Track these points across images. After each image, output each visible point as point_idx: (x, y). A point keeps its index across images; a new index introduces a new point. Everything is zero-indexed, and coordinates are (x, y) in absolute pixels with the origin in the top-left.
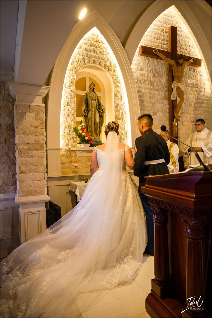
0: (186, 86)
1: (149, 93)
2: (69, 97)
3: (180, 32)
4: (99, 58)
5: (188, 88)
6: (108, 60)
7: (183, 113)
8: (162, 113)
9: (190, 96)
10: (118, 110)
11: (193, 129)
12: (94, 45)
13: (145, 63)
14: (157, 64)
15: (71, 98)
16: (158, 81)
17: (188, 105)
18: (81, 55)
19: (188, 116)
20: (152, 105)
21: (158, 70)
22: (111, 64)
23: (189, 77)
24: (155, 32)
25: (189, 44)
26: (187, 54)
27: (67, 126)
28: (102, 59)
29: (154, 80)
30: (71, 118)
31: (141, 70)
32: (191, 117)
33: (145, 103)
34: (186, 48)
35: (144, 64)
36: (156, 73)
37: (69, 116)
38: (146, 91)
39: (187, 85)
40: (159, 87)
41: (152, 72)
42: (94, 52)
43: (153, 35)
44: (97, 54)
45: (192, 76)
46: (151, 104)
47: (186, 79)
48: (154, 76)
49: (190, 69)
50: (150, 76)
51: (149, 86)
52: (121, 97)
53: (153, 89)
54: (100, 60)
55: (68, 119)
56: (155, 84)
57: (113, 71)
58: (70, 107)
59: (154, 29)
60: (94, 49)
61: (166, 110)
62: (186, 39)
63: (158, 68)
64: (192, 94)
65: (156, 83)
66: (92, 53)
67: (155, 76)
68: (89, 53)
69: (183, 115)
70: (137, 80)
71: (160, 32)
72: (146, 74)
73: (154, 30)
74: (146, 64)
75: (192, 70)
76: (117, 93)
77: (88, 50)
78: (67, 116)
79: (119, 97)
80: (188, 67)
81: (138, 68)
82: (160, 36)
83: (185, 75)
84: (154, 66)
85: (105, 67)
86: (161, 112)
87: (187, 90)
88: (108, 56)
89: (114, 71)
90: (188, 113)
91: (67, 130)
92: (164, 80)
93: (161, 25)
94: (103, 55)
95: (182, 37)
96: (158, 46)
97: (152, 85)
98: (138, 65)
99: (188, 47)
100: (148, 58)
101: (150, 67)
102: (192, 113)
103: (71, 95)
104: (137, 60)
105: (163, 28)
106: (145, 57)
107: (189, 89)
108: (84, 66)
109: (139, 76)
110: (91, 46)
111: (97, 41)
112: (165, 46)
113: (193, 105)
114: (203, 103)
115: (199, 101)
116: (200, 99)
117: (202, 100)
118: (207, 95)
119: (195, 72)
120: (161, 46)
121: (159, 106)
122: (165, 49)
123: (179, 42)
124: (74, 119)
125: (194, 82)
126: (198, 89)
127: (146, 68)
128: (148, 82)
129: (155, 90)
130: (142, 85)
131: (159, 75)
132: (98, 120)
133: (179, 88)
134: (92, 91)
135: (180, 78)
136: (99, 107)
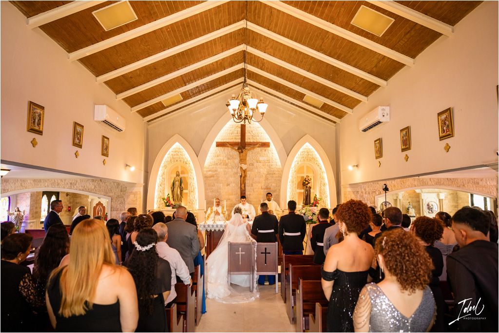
0: (258, 162)
1: (224, 171)
4: (180, 158)
5: (259, 164)
6: (185, 158)
9: (261, 170)
12: (177, 151)
13: (221, 152)
15: (162, 182)
16: (232, 162)
17: (259, 176)
18: (170, 158)
19: (260, 185)
20: (226, 179)
22: (187, 160)
23: (260, 156)
27: (159, 197)
28: (182, 158)
29: (228, 162)
31: (218, 156)
33: (220, 178)
34: (258, 135)
37: (161, 192)
38: (221, 170)
40: (232, 166)
41: (227, 156)
43: (228, 132)
44: (179, 156)
45: (264, 155)
47: (257, 158)
48: (229, 159)
49: (262, 149)
50: (225, 159)
51: (224, 166)
52: (193, 179)
53: (227, 168)
55: (160, 193)
56: (229, 164)
60: (177, 153)
63: (231, 154)
64: (263, 168)
66: (176, 156)
68: (174, 156)
70: (214, 164)
71: (234, 129)
72: (222, 159)
73: (229, 128)
75: (264, 150)
76: (191, 176)
81: (215, 155)
82: (234, 131)
83: (257, 155)
84: (228, 152)
85: (183, 162)
86: (233, 183)
88: (186, 156)
89: (189, 163)
90: (259, 183)
91: (159, 199)
92: (237, 161)
94: (182, 156)
96: (232, 138)
99: (260, 135)
101: (225, 154)
102: (264, 182)
103: (162, 180)
104: (215, 150)
105: (237, 125)
107: (261, 164)
108: (171, 164)
109: (216, 161)
110: (175, 152)
111: (179, 149)
112: (238, 137)
113: (264, 176)
114: (274, 174)
115: (270, 173)
116: (271, 171)
117: (273, 171)
118: (278, 167)
119: (267, 151)
120: (235, 138)
121: (232, 179)
122: (238, 140)
123: (251, 132)
124: (164, 194)
125: (265, 158)
126: (270, 164)
127: (222, 155)
128: (224, 163)
129: (229, 168)
130: (218, 166)
131: (232, 158)
132: (179, 193)
133: (241, 168)
134: (177, 176)
135: (243, 160)
136: (181, 185)
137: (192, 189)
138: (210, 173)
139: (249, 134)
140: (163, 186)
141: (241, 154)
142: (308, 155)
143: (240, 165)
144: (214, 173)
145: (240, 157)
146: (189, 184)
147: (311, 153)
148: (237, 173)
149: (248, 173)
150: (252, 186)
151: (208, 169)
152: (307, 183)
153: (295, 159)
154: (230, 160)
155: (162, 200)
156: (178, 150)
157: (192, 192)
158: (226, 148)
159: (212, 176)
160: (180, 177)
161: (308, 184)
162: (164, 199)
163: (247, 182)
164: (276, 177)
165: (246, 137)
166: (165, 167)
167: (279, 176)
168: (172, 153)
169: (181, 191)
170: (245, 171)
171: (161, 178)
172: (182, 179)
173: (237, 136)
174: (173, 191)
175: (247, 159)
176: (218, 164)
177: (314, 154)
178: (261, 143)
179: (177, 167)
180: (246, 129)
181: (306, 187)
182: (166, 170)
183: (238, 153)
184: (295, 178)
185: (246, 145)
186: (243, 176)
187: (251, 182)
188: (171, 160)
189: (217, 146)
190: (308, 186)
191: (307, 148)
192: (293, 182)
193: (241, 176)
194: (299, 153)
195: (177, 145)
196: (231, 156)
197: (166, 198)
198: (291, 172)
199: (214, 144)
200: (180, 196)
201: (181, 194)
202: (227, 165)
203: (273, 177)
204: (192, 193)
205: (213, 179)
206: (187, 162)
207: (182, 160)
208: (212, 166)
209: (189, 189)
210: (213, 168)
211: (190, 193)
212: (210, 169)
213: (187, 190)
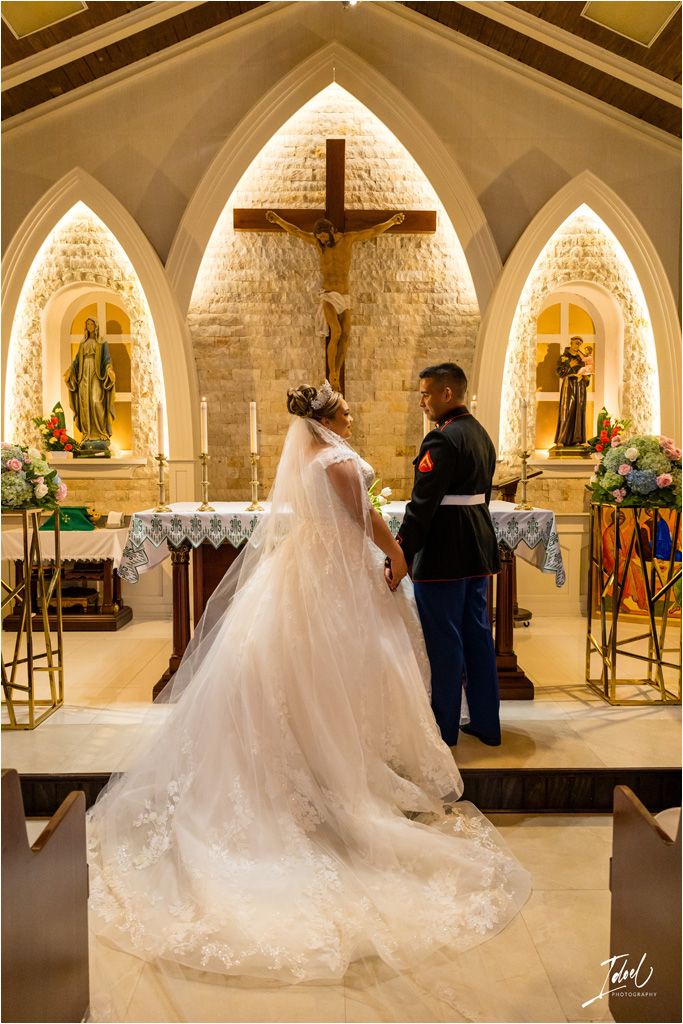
0: (389, 291)
1: (265, 323)
2: (28, 356)
3: (369, 144)
4: (93, 266)
5: (395, 295)
6: (116, 267)
7: (376, 367)
8: (304, 371)
9: (402, 318)
10: (139, 376)
11: (409, 409)
12: (81, 241)
13: (253, 249)
14: (290, 246)
15: (31, 359)
16: (293, 289)
17: (396, 343)
18: (54, 264)
19: (396, 376)
20: (272, 352)
21: (294, 261)
22: (122, 274)
23: (399, 264)
24: (286, 164)
25: (401, 172)
26: (395, 201)
27: (23, 415)
28: (101, 266)
29: (281, 288)
30: (31, 400)
31: (242, 268)
32: (403, 376)
33: (251, 350)
34: (390, 186)
35: (249, 251)
36: (285, 270)
37: (26, 394)
38: (256, 318)
39: (393, 288)
40: (295, 305)
41: (276, 268)
42: (84, 253)
43: (279, 173)
44: (89, 258)
45: (412, 262)
46: (269, 349)
47: (389, 273)
48: (281, 277)
49: (406, 240)
50: (267, 278)
51: (266, 305)
52: (148, 346)
53: (277, 312)
54: (98, 270)
55: (26, 400)
56: (284, 297)
57: (127, 289)
58: (31, 376)
59: (282, 156)
60: (82, 248)
61: (319, 361)
62: (390, 162)
63: (292, 256)
64: (408, 312)
65: (288, 295)
66: (77, 258)
67: (284, 278)
68: (72, 258)
69: (377, 372)
70: (229, 295)
71: (300, 161)
72: (257, 277)
73: (282, 159)
74: (256, 251)
75: (412, 244)
76: (139, 337)
77: (69, 253)
78: (22, 395)
79: (144, 346)
80: (398, 239)
81: (233, 263)
82: (303, 170)
83: (386, 262)
84: (280, 251)
85: (109, 283)
86: (301, 368)
87: (393, 301)
88: (116, 258)
89: (131, 288)
90: (395, 367)
91: (23, 423)
92: (313, 285)
93: (304, 141)
94: (103, 257)
95: (376, 157)
96: (295, 198)
97: (275, 302)
98: (233, 257)
99: (398, 184)
100: (264, 233)
101: (268, 256)
102: (411, 363)
103: (32, 353)
104: (230, 244)
105: (312, 146)
106: (255, 234)
107: (400, 298)
108: (60, 288)
109: (234, 283)
110: (76, 243)
111: (90, 230)
112: (316, 194)
113: (412, 340)
114: (450, 332)
115: (436, 329)
116: (440, 323)
117: (447, 324)
118: (467, 308)
119: (424, 246)
120: (305, 197)
121: (293, 353)
122: (318, 201)
123: (365, 175)
124: (39, 401)
125: (419, 276)
126: (435, 295)
127: (258, 261)
128: (263, 294)
129: (282, 312)
130: (244, 305)
131: (296, 272)
132: (96, 399)
133: (329, 306)
134: (89, 335)
135: (334, 279)
136: (103, 371)
137: (146, 384)
138: (215, 328)
139: (359, 182)
140: (34, 372)
141: (329, 251)
142: (586, 254)
143: (323, 297)
144: (229, 331)
145: (325, 263)
146: (133, 365)
147: (595, 249)
148: (311, 332)
149: (355, 330)
150: (369, 378)
151: (207, 316)
152: (573, 363)
153: (535, 272)
154: (285, 283)
155: (32, 424)
156: (86, 234)
157: (144, 395)
158: (272, 236)
159: (223, 342)
160: (100, 341)
161: (577, 369)
162: (38, 422)
163: (351, 362)
164: (458, 346)
165: (347, 194)
166: (40, 299)
167: (467, 344)
168: (65, 246)
169: (106, 395)
170: (342, 319)
171: (27, 343)
172: (107, 348)
173: (312, 189)
174: (74, 394)
175: (351, 278)
176: (244, 296)
177: (605, 249)
178: (404, 212)
179: (93, 308)
180: (348, 162)
181: (572, 379)
182: (44, 314)
183: (315, 251)
184: (532, 344)
185: (345, 219)
186: (336, 336)
187: (364, 362)
188: (60, 274)
189: (236, 226)
190: (579, 375)
191: (580, 226)
192: (523, 360)
193: (328, 339)
194: (548, 248)
195: (80, 214)
196: (290, 268)
197: (47, 417)
198: (516, 321)
199: (226, 218)
200: (102, 414)
201: (105, 403)
202: (275, 299)
203: (444, 345)
204: (144, 401)
205: (227, 352)
206: (121, 283)
207: (103, 272)
208: (221, 305)
209: (136, 388)
210: (225, 311)
211: (137, 403)
212: (215, 315)
213: (128, 389)
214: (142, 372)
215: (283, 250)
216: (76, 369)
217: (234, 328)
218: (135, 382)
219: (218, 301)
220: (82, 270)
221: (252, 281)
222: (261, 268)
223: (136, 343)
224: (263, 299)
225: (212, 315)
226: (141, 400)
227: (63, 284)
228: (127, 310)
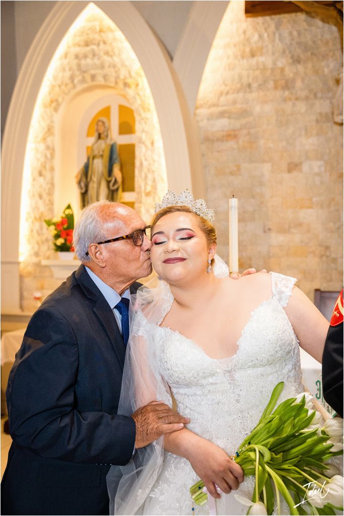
1: (277, 112)
2: (43, 159)
4: (102, 67)
6: (124, 65)
10: (143, 175)
13: (266, 35)
14: (306, 27)
15: (45, 162)
18: (67, 69)
20: (284, 143)
21: (310, 43)
22: (130, 72)
27: (38, 217)
28: (109, 66)
29: (296, 74)
30: (45, 202)
31: (253, 55)
33: (262, 142)
35: (261, 37)
36: (300, 53)
37: (41, 197)
38: (268, 108)
40: (310, 91)
41: (290, 52)
42: (94, 55)
44: (99, 59)
46: (281, 141)
48: (296, 61)
50: (280, 64)
51: (279, 93)
52: (152, 143)
53: (290, 99)
54: (107, 70)
55: (40, 203)
56: (299, 84)
58: (45, 179)
60: (93, 50)
63: (309, 37)
65: (303, 80)
66: (89, 61)
67: (299, 62)
68: (83, 61)
70: (238, 86)
72: (269, 64)
74: (268, 36)
76: (143, 135)
77: (81, 56)
78: (37, 197)
79: (148, 144)
81: (244, 52)
84: (295, 33)
85: (116, 83)
86: (317, 160)
89: (137, 85)
91: (37, 225)
94: (111, 56)
97: (288, 89)
98: (244, 45)
100: (277, 16)
101: (281, 39)
103: (46, 156)
104: (241, 32)
106: (268, 18)
108: (73, 92)
109: (245, 73)
110: (87, 45)
111: (101, 30)
121: (308, 143)
124: (51, 203)
127: (270, 46)
128: (276, 82)
129: (297, 99)
130: (254, 95)
131: (312, 54)
134: (99, 137)
136: (110, 172)
137: (150, 182)
140: (48, 174)
144: (237, 124)
146: (137, 163)
151: (216, 110)
154: (300, 68)
155: (45, 225)
156: (97, 36)
157: (148, 194)
158: (286, 18)
159: (231, 135)
160: (109, 142)
162: (49, 223)
166: (54, 104)
168: (77, 50)
169: (113, 195)
171: (42, 147)
172: (117, 149)
174: (84, 195)
176: (255, 85)
179: (106, 111)
182: (58, 118)
188: (72, 78)
189: (247, 12)
195: (91, 16)
196: (306, 48)
197: (57, 219)
199: (237, 5)
204: (147, 201)
205: (235, 146)
206: (129, 81)
207: (111, 72)
208: (231, 97)
209: (140, 187)
210: (235, 102)
211: (141, 202)
212: (224, 108)
213: (132, 189)
214: (145, 170)
215: (299, 34)
216: (86, 171)
217: (243, 121)
218: (139, 181)
219: (227, 93)
220: (93, 72)
221: (265, 69)
222: (273, 54)
223: (141, 141)
224: (276, 88)
225: (220, 109)
226: (144, 199)
227: (74, 87)
228: (133, 108)
